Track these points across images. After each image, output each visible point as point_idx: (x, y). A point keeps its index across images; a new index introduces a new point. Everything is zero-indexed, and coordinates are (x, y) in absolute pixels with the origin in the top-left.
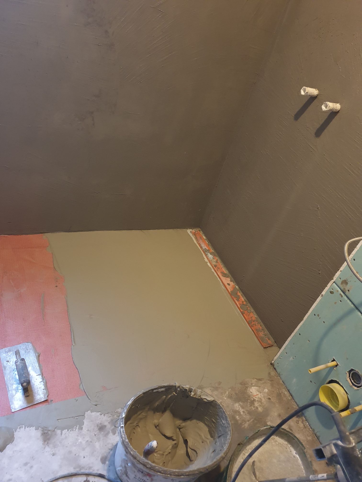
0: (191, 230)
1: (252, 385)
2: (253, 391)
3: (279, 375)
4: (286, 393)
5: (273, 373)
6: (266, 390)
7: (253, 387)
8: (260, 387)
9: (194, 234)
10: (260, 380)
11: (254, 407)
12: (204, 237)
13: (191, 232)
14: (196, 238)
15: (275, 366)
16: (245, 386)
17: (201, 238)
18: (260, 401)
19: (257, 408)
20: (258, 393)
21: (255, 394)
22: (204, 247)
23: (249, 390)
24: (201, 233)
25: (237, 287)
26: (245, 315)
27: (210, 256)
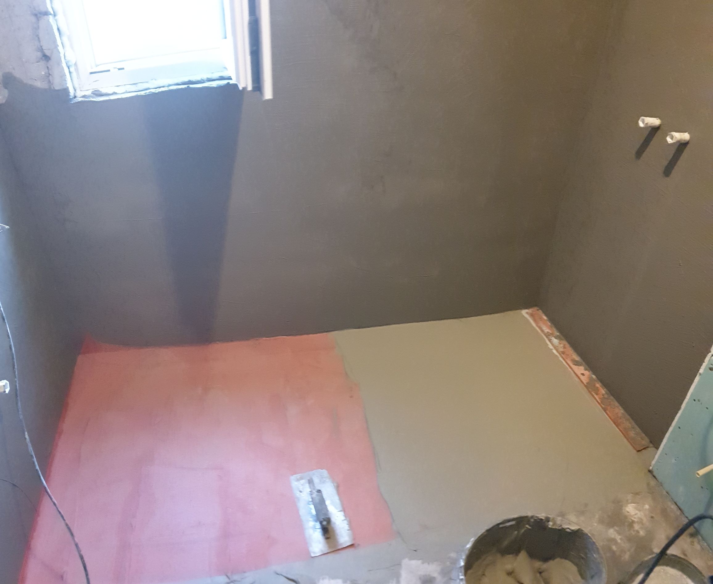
0: (527, 311)
1: (627, 502)
2: (630, 509)
3: (661, 484)
4: (673, 507)
5: (653, 483)
6: (647, 507)
7: (629, 505)
8: (638, 503)
9: (532, 315)
10: (637, 494)
11: (634, 531)
12: (545, 318)
13: (527, 313)
14: (535, 321)
15: (655, 474)
16: (618, 504)
17: (541, 319)
18: (641, 522)
19: (638, 532)
20: (637, 512)
21: (634, 514)
22: (546, 330)
23: (625, 510)
24: (540, 312)
25: (594, 377)
26: (608, 412)
27: (556, 341)
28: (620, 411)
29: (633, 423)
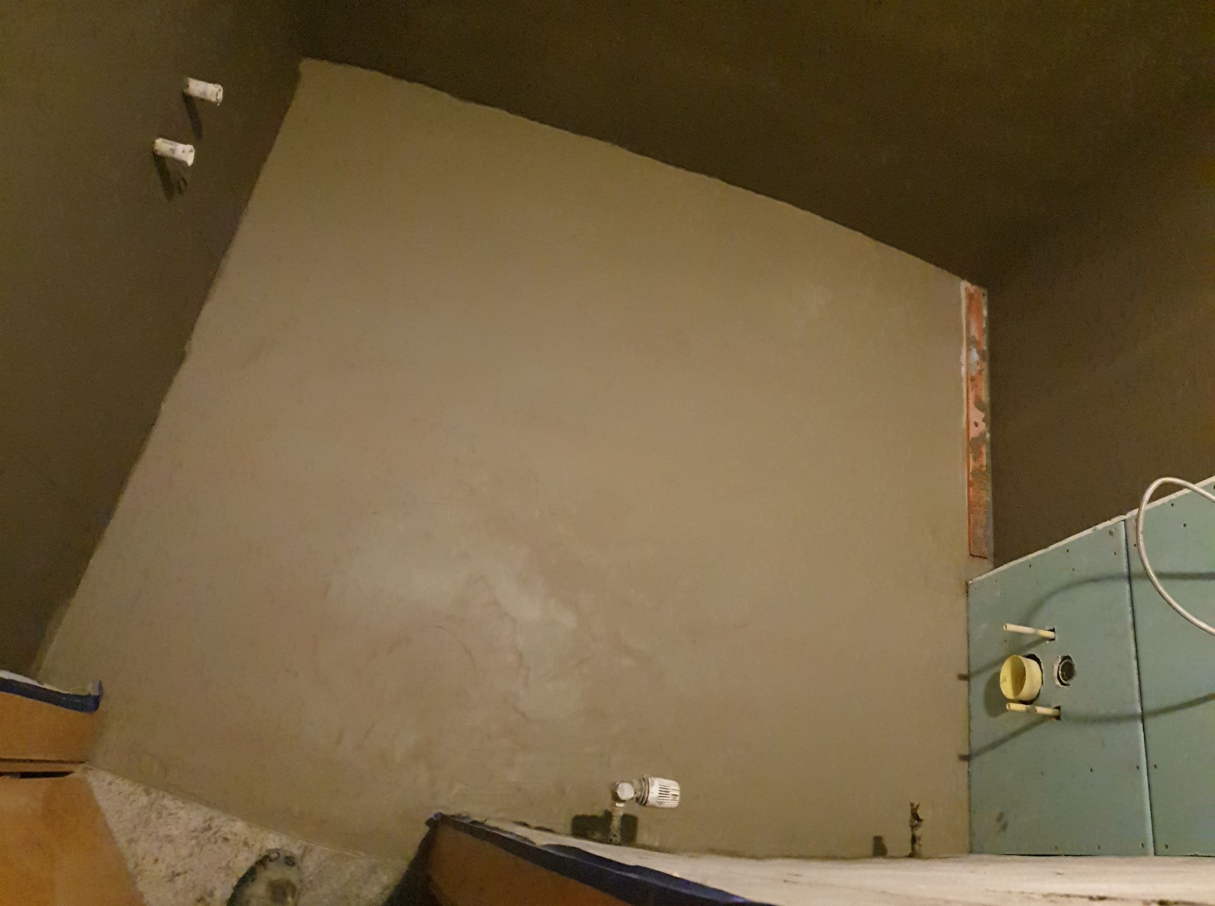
0: (969, 285)
9: (971, 297)
12: (986, 313)
13: (967, 289)
14: (969, 308)
15: (970, 591)
22: (974, 332)
24: (984, 300)
25: (988, 436)
26: (971, 489)
27: (975, 356)
28: (986, 497)
29: (991, 521)
